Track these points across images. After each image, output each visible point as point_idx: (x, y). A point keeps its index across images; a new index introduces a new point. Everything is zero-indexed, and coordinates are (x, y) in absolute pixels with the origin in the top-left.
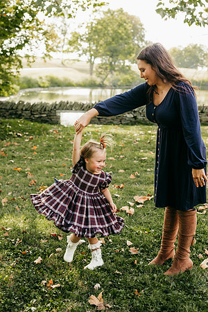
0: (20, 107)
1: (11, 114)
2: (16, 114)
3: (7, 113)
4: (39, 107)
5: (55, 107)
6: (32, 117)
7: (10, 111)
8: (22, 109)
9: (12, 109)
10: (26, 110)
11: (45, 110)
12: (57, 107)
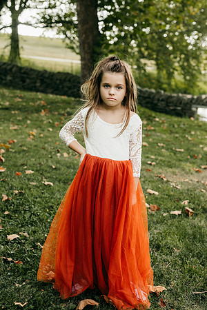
0: (157, 97)
1: (147, 103)
2: (152, 103)
3: (144, 102)
4: (175, 99)
5: (191, 101)
6: (167, 108)
7: (147, 100)
8: (158, 100)
9: (149, 98)
10: (162, 100)
11: (181, 103)
12: (194, 101)
